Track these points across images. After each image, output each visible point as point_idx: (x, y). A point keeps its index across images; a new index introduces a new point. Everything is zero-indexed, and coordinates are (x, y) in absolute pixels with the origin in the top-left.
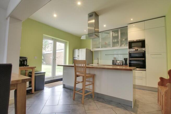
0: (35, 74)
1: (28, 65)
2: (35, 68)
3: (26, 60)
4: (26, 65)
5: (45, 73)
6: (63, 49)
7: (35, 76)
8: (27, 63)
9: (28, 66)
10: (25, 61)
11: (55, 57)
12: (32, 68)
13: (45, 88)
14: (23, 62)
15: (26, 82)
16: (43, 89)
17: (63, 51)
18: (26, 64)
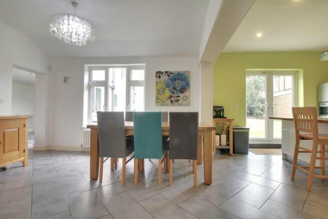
0: (233, 129)
1: (225, 116)
2: (233, 121)
3: (223, 110)
4: (223, 117)
5: (248, 129)
6: (290, 89)
7: (233, 132)
8: (223, 113)
9: (226, 118)
10: (221, 112)
11: (272, 105)
12: (230, 121)
13: (250, 153)
14: (218, 113)
15: (211, 131)
16: (246, 153)
17: (291, 91)
18: (223, 115)
